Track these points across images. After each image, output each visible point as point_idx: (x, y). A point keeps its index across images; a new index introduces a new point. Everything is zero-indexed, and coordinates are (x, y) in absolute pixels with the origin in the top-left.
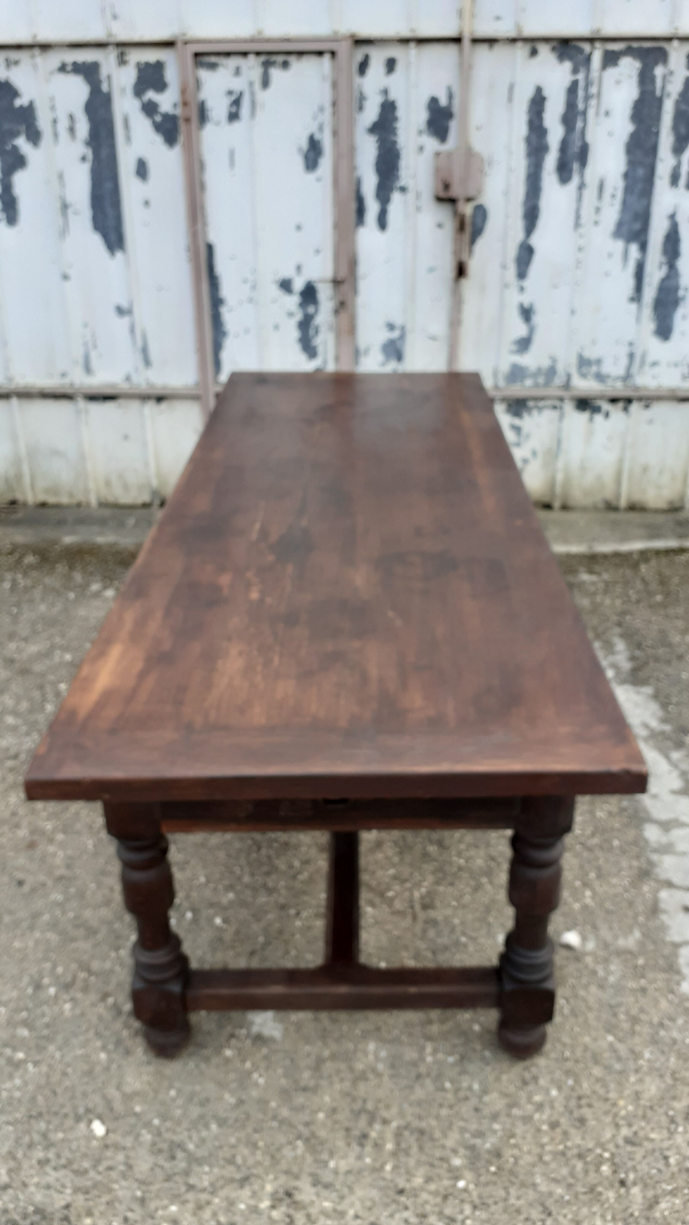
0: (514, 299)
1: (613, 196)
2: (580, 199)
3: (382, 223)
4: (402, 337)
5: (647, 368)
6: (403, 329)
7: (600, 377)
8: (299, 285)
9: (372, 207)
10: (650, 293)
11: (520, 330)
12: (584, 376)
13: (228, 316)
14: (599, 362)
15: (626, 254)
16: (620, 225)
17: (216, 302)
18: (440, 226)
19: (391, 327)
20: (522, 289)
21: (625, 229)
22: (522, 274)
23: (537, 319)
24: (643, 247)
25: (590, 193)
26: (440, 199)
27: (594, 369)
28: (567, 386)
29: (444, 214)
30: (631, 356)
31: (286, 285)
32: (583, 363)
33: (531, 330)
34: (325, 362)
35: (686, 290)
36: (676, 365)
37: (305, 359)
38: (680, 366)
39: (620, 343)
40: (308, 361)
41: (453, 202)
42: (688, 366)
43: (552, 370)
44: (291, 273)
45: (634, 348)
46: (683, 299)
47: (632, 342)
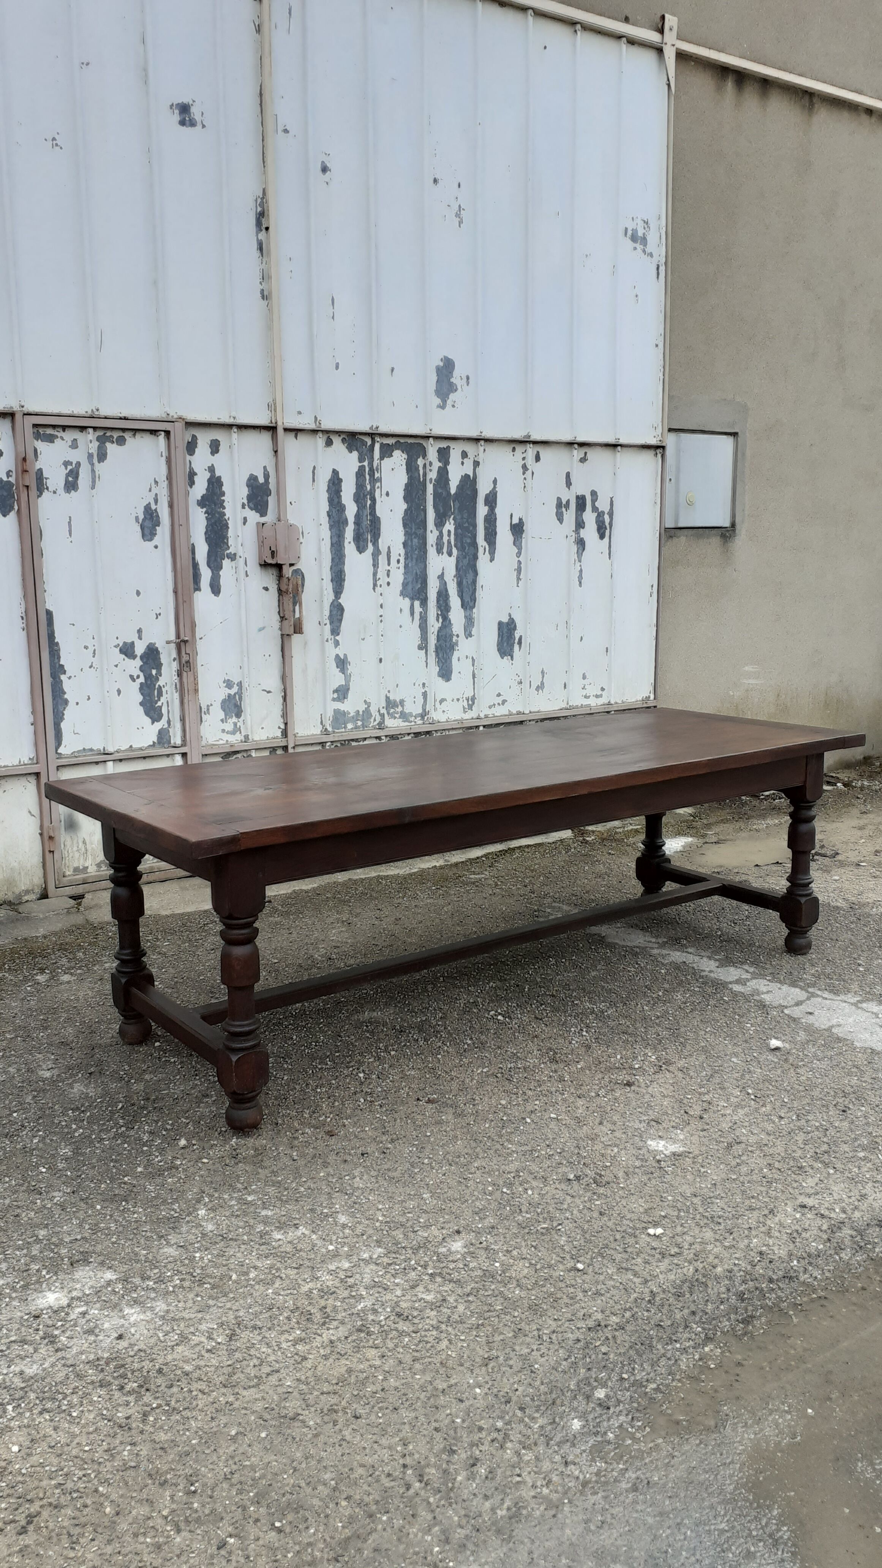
0: (332, 652)
1: (398, 561)
2: (375, 565)
3: (216, 589)
4: (240, 693)
5: (438, 704)
6: (240, 684)
7: (404, 716)
8: (140, 649)
9: (206, 574)
10: (432, 640)
11: (338, 680)
12: (392, 716)
13: (67, 685)
14: (402, 702)
15: (412, 607)
16: (405, 585)
17: (58, 670)
18: (266, 589)
19: (229, 684)
20: (337, 644)
21: (410, 587)
22: (335, 631)
23: (350, 669)
24: (424, 602)
25: (382, 559)
26: (265, 565)
27: (400, 709)
28: (381, 726)
29: (269, 579)
30: (425, 695)
31: (127, 650)
32: (390, 704)
33: (348, 678)
34: (169, 722)
35: (458, 636)
36: (458, 700)
37: (150, 720)
38: (461, 700)
39: (417, 685)
40: (153, 723)
41: (279, 567)
42: (468, 700)
43: (367, 712)
44: (132, 637)
45: (426, 689)
46: (457, 644)
47: (424, 684)
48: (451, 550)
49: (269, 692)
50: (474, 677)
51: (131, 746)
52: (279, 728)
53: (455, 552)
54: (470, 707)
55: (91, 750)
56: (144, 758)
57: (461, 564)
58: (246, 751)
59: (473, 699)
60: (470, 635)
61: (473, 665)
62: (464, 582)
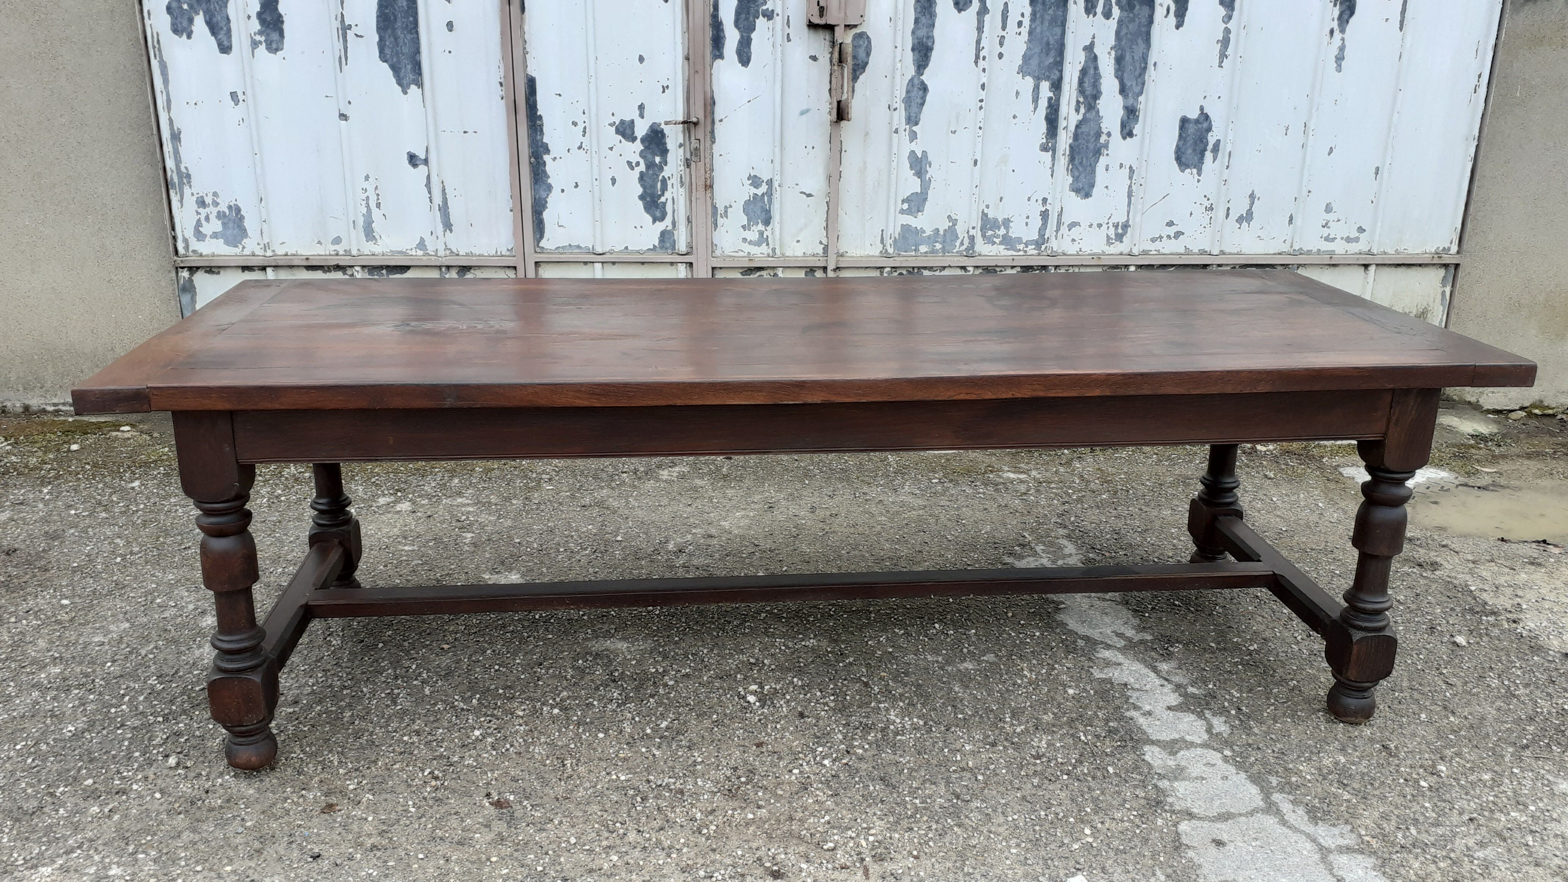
0: (905, 147)
1: (1020, 24)
2: (980, 29)
3: (744, 57)
4: (770, 193)
5: (1064, 229)
6: (770, 182)
7: (1007, 241)
8: (641, 129)
9: (732, 36)
10: (1064, 140)
11: (912, 185)
12: (990, 241)
13: (551, 167)
14: (1007, 222)
15: (1036, 92)
16: (1026, 58)
17: (538, 150)
18: (814, 58)
19: (755, 181)
20: (913, 136)
21: (1034, 62)
22: (913, 120)
23: (931, 172)
24: (1057, 86)
25: (992, 21)
26: (813, 27)
27: (1002, 231)
28: (970, 252)
29: (819, 44)
30: (1045, 215)
31: (625, 130)
32: (988, 224)
33: (926, 186)
34: (674, 223)
35: (1109, 134)
36: (1100, 226)
37: (650, 219)
38: (1105, 226)
39: (1033, 199)
40: (654, 222)
41: (830, 28)
42: (1116, 226)
43: (951, 232)
44: (631, 114)
45: (1048, 207)
46: (1106, 146)
47: (1045, 200)
48: (1110, 10)
49: (809, 195)
50: (1130, 195)
51: (626, 248)
52: (821, 243)
53: (1116, 12)
54: (1120, 237)
55: (578, 247)
56: (643, 263)
57: (1124, 31)
58: (774, 268)
59: (1126, 226)
60: (1130, 134)
61: (1131, 178)
62: (1128, 57)
